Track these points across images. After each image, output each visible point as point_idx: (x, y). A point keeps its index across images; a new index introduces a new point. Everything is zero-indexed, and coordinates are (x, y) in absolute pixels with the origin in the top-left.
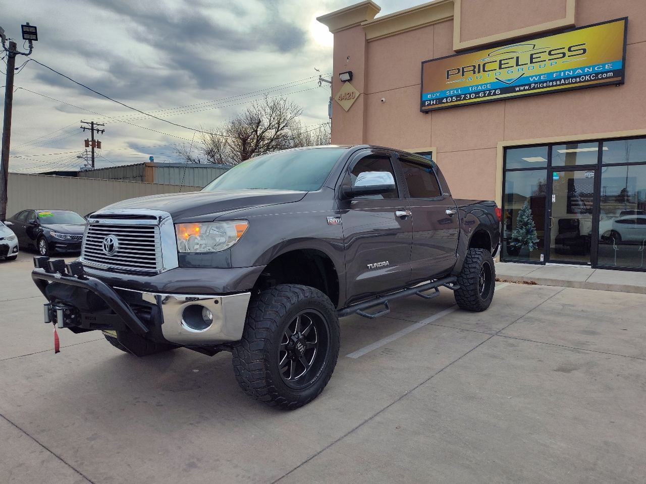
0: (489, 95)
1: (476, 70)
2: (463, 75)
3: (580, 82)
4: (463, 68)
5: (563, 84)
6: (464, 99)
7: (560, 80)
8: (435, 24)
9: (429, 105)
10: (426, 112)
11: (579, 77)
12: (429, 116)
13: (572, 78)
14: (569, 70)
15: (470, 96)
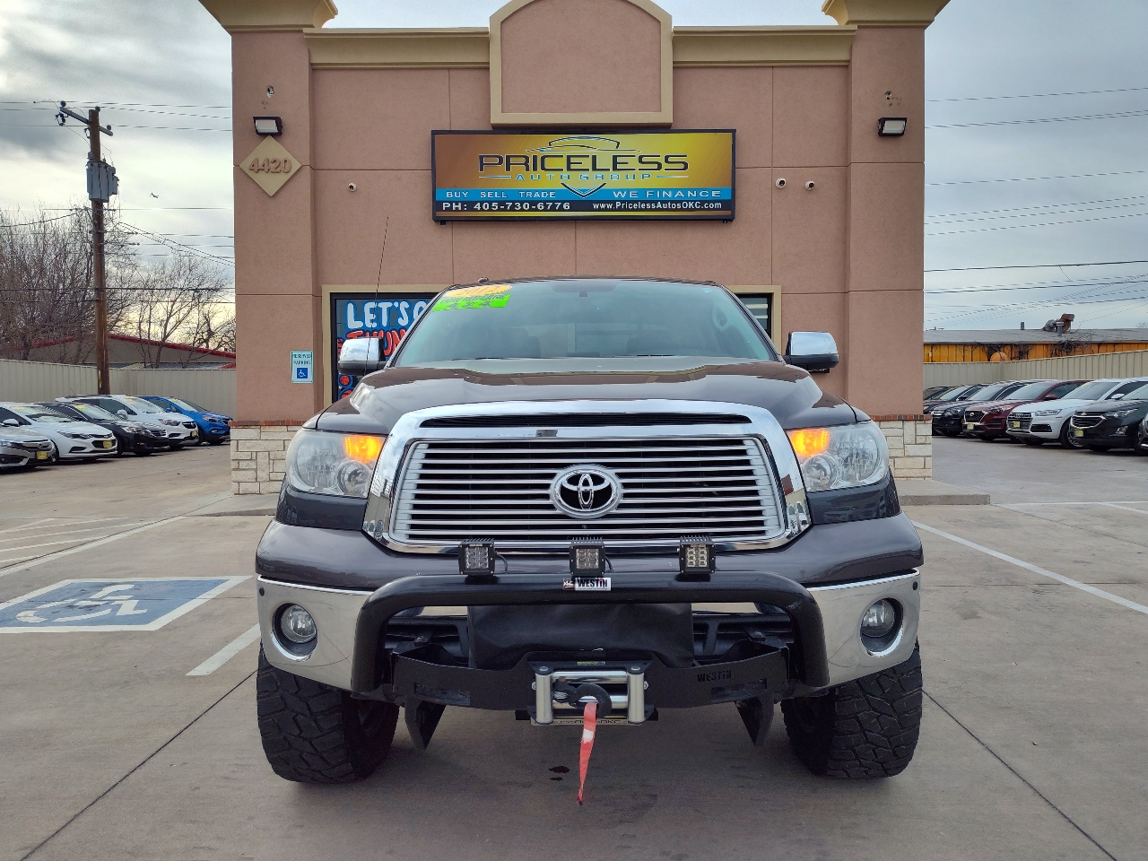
0: (553, 209)
1: (531, 164)
2: (508, 169)
3: (682, 210)
4: (508, 157)
5: (659, 210)
6: (512, 209)
7: (656, 202)
8: (452, 69)
9: (450, 209)
10: (442, 222)
11: (681, 202)
12: (446, 232)
13: (672, 202)
14: (667, 190)
15: (521, 206)
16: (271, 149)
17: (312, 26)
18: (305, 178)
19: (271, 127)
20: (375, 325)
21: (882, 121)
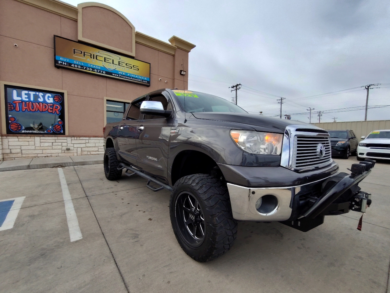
0: (100, 72)
1: (92, 56)
2: (84, 56)
3: (137, 81)
4: (84, 52)
5: (131, 79)
6: (86, 69)
7: (130, 77)
8: (62, 16)
9: (62, 64)
10: (58, 67)
13: (135, 78)
14: (134, 75)
15: (89, 69)
20: (27, 100)
21: (181, 71)
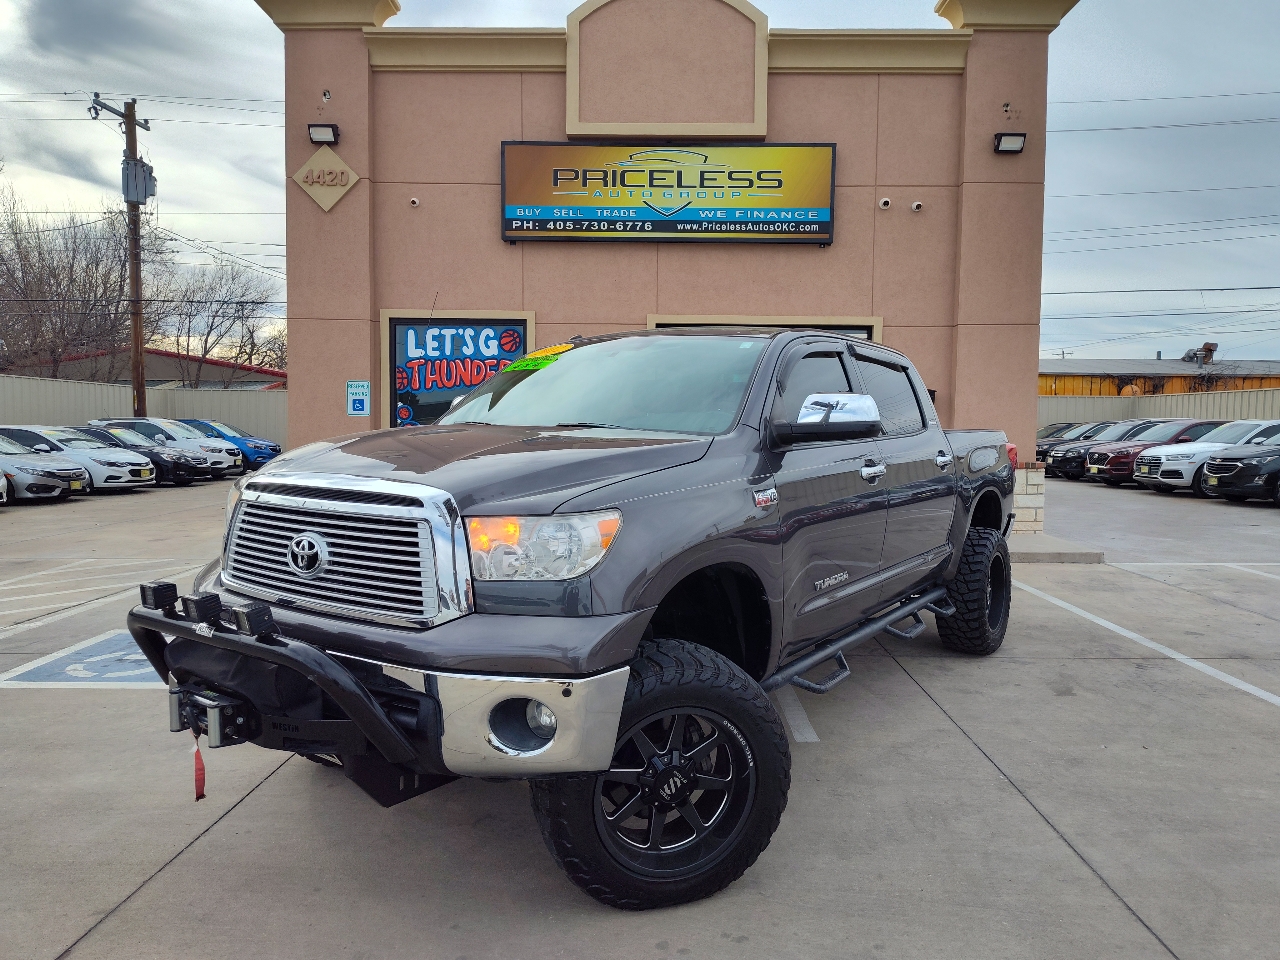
0: (633, 229)
1: (610, 179)
3: (775, 232)
4: (585, 172)
6: (588, 229)
7: (746, 223)
8: (525, 72)
9: (520, 228)
10: (512, 242)
11: (774, 223)
12: (516, 253)
13: (764, 223)
14: (759, 210)
15: (599, 225)
16: (326, 160)
17: (372, 25)
18: (364, 193)
19: (326, 135)
20: (437, 354)
21: (999, 137)
